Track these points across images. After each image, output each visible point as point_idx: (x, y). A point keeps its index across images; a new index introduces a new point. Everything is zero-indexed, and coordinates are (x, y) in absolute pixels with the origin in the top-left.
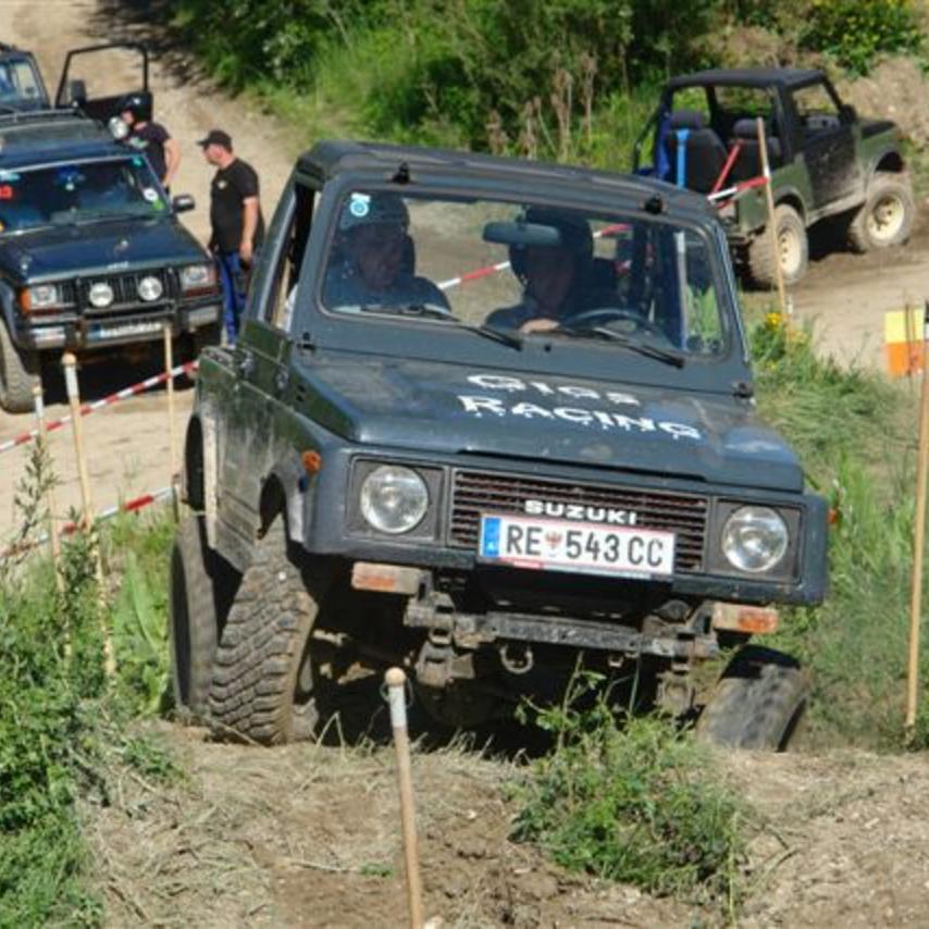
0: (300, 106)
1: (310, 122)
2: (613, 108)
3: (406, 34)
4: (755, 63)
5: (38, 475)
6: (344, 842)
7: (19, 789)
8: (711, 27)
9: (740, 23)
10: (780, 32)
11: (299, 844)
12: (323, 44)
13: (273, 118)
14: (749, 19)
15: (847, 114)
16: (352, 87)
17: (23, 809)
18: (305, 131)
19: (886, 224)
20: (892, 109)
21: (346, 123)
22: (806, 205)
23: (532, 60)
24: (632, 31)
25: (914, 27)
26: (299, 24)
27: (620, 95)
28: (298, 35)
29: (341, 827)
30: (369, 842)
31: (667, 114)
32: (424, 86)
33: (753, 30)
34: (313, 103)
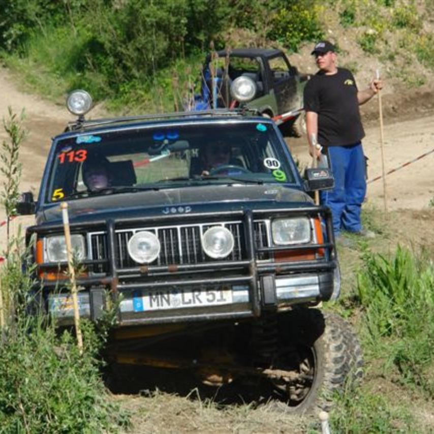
0: (21, 64)
1: (27, 71)
2: (176, 66)
3: (72, 29)
4: (245, 46)
8: (223, 28)
9: (237, 26)
10: (256, 31)
12: (33, 35)
13: (8, 69)
14: (240, 24)
15: (293, 70)
16: (47, 55)
18: (24, 76)
20: (309, 68)
21: (44, 72)
22: (275, 114)
23: (140, 44)
24: (187, 30)
25: (319, 30)
26: (20, 24)
27: (180, 60)
28: (20, 30)
32: (86, 55)
33: (242, 30)
34: (27, 63)
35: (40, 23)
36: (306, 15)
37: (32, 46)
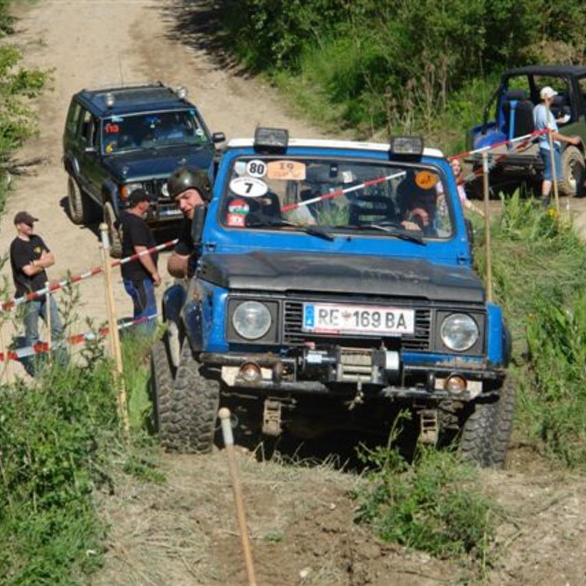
0: (292, 83)
3: (355, 41)
4: (558, 62)
5: (70, 294)
6: (256, 521)
7: (57, 485)
8: (533, 40)
9: (551, 39)
10: (574, 44)
11: (228, 521)
13: (276, 89)
14: (555, 36)
16: (323, 72)
17: (59, 496)
18: (295, 97)
21: (318, 93)
24: (486, 42)
26: (292, 34)
27: (478, 80)
28: (292, 41)
29: (254, 512)
30: (270, 521)
31: (504, 91)
32: (364, 72)
33: (558, 43)
34: (300, 81)
35: (316, 33)
37: (307, 61)
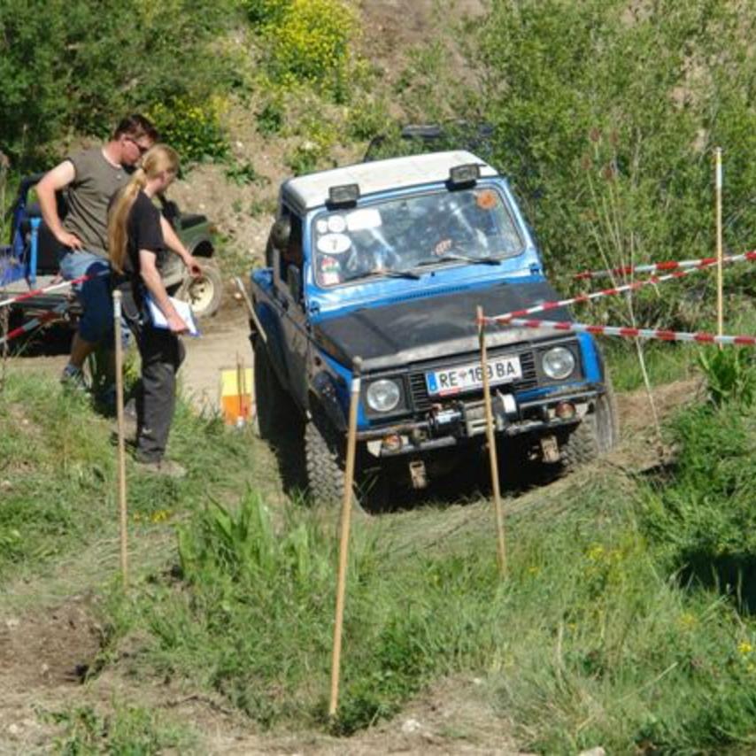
8: (55, 134)
9: (79, 133)
14: (86, 129)
15: (169, 208)
19: (199, 299)
20: (202, 206)
25: (220, 140)
31: (23, 205)
36: (198, 116)
